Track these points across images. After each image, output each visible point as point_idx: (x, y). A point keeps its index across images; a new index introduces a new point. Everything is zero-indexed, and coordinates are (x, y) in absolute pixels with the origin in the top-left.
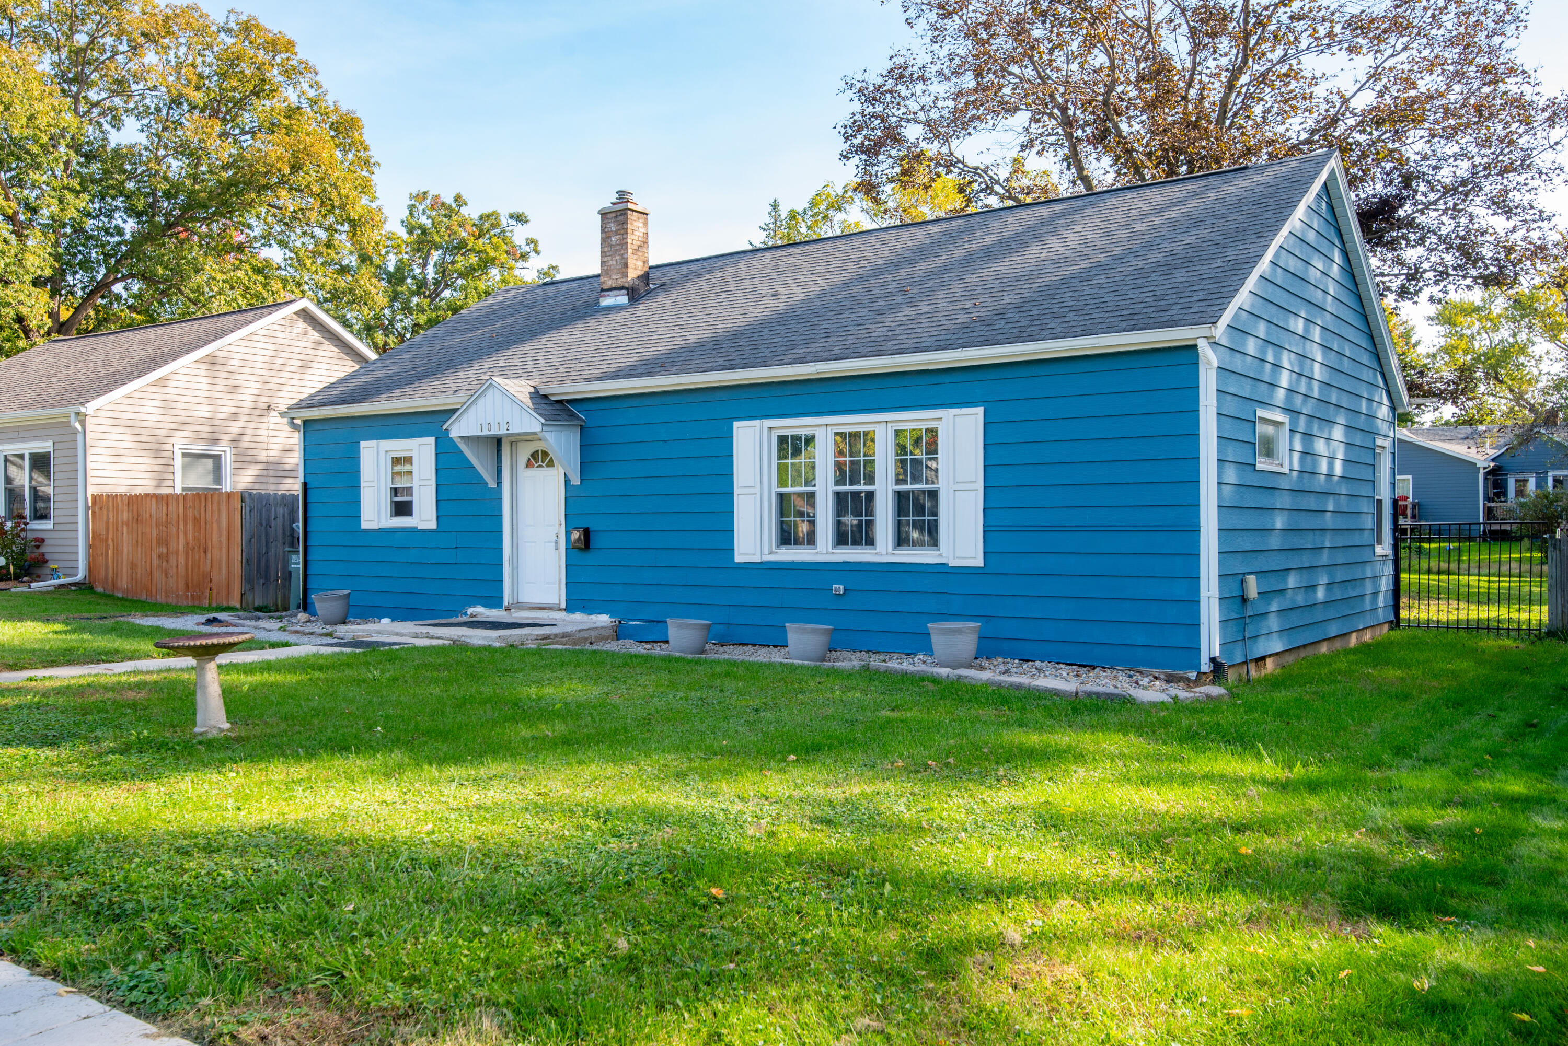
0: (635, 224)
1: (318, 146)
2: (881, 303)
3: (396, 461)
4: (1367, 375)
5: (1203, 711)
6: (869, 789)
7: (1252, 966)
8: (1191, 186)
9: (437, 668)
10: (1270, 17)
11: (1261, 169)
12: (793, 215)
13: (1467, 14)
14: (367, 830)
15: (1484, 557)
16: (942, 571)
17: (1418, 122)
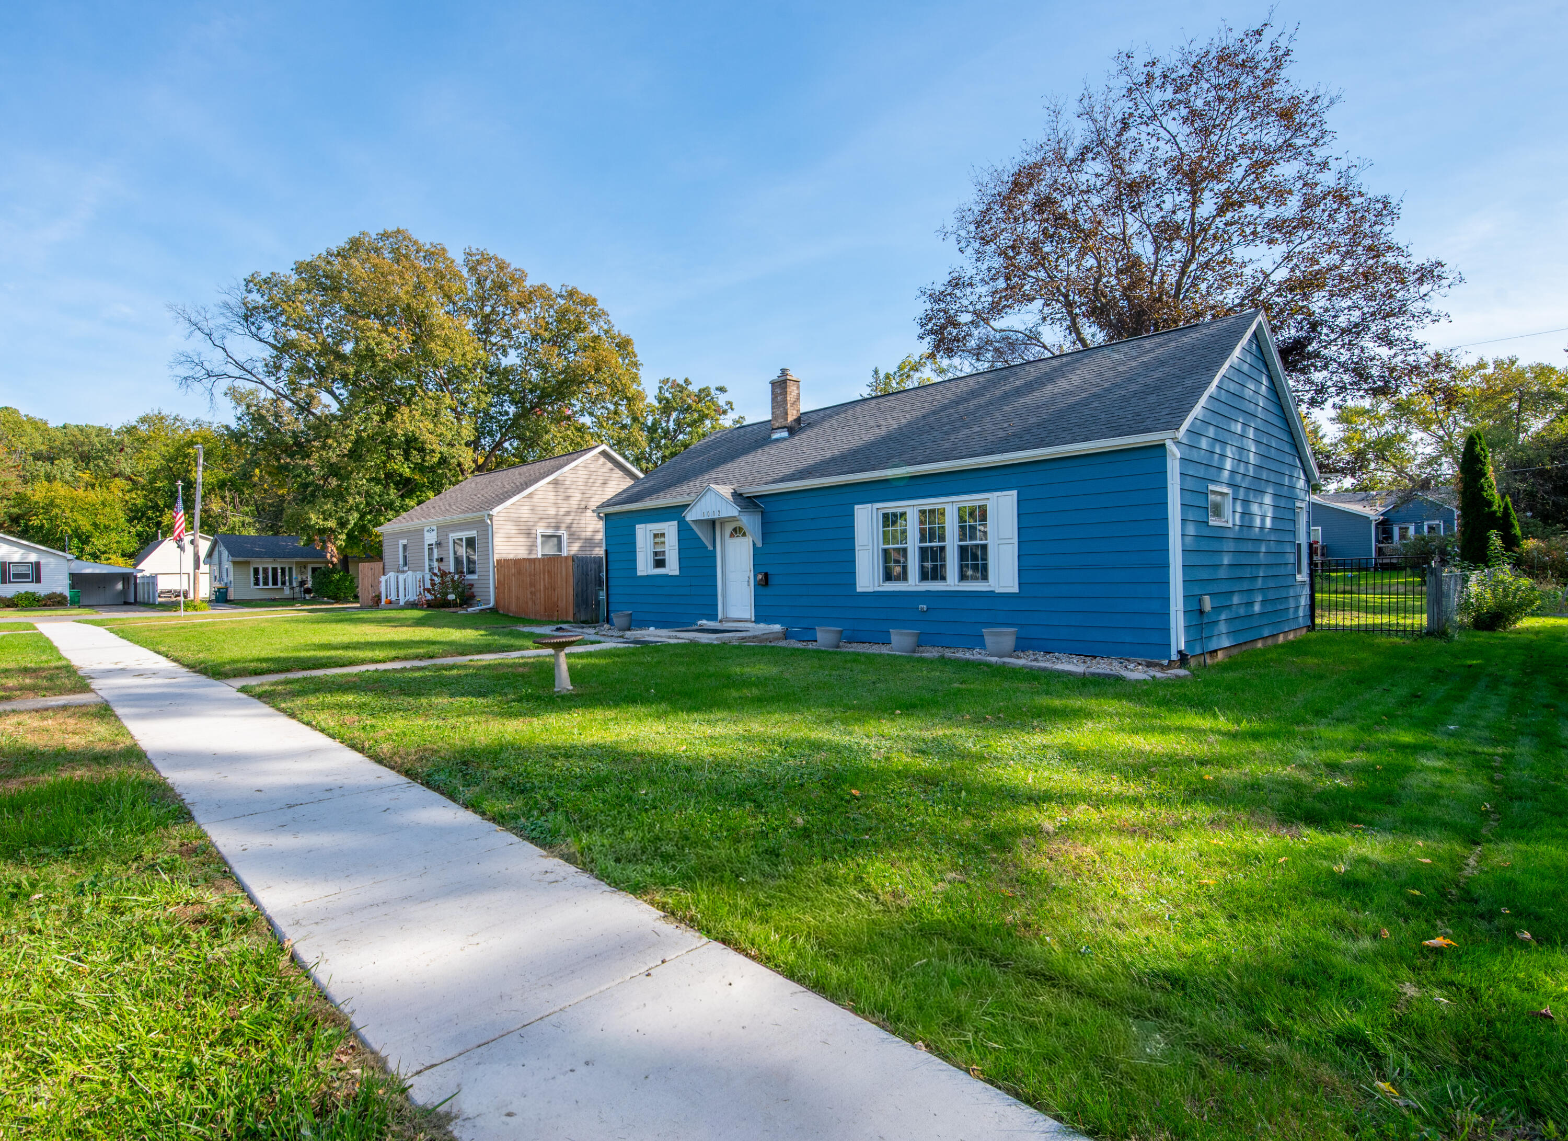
0: (792, 390)
1: (610, 356)
2: (948, 427)
3: (656, 536)
4: (1288, 459)
5: (1173, 685)
6: (948, 732)
7: (1216, 852)
8: (1157, 340)
9: (682, 656)
10: (1210, 225)
11: (1208, 325)
12: (887, 376)
13: (1354, 212)
14: (650, 748)
15: (1378, 581)
16: (991, 595)
17: (1320, 287)
